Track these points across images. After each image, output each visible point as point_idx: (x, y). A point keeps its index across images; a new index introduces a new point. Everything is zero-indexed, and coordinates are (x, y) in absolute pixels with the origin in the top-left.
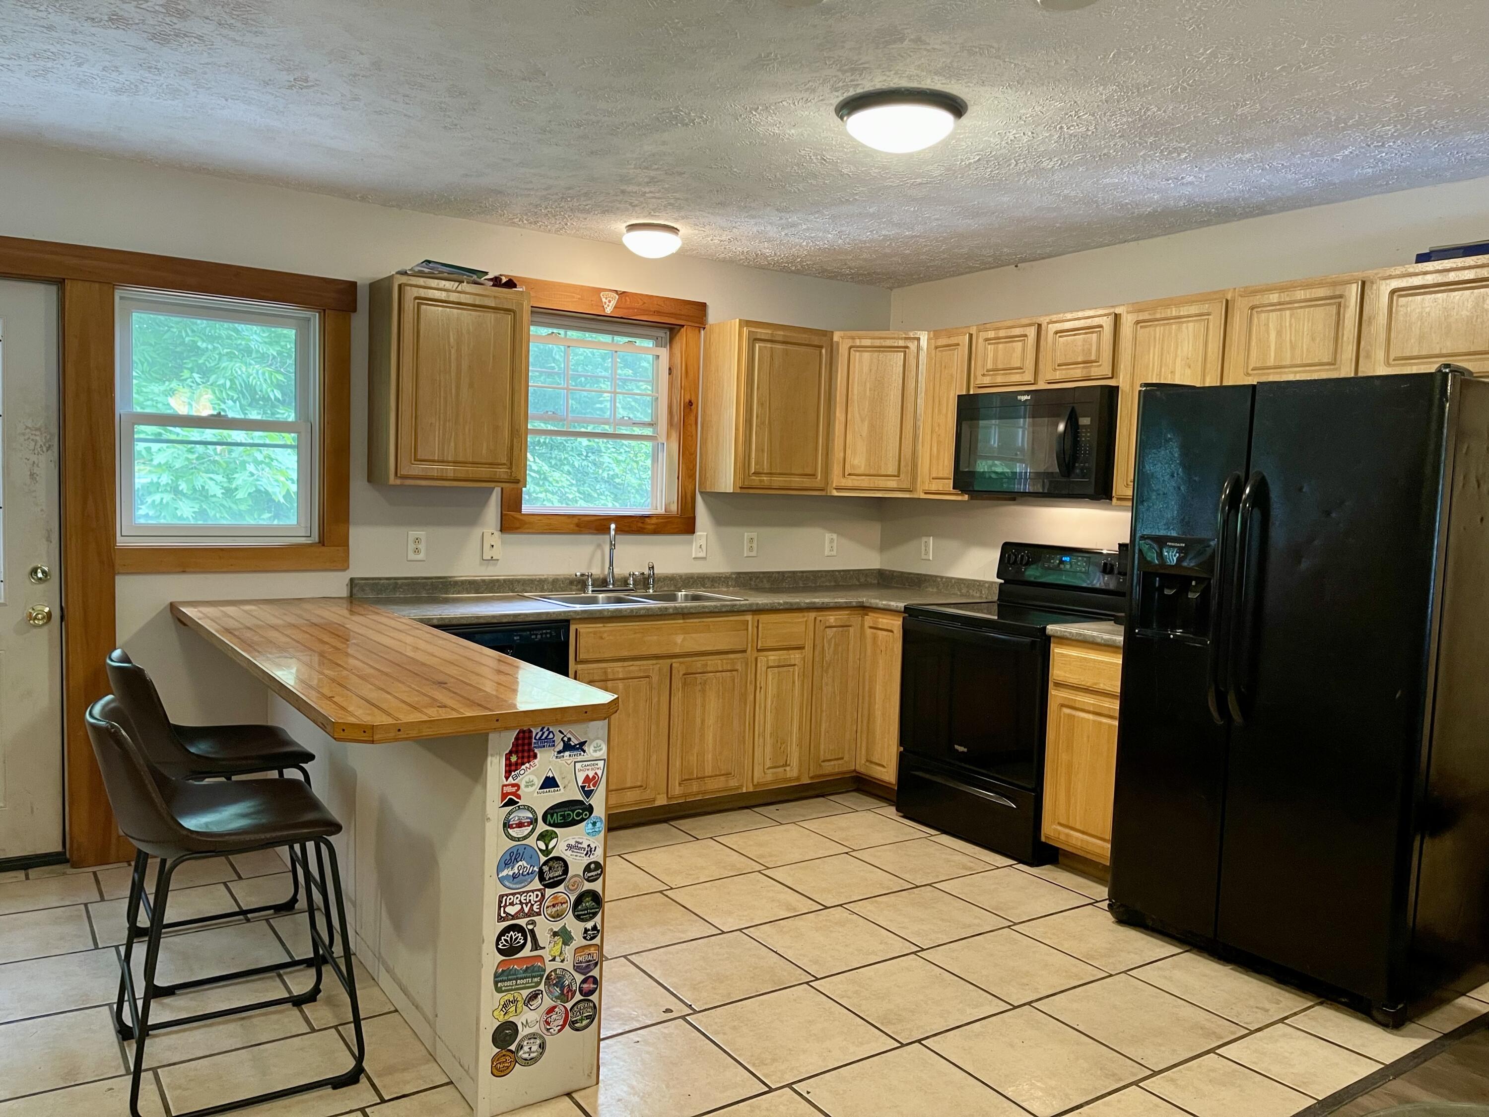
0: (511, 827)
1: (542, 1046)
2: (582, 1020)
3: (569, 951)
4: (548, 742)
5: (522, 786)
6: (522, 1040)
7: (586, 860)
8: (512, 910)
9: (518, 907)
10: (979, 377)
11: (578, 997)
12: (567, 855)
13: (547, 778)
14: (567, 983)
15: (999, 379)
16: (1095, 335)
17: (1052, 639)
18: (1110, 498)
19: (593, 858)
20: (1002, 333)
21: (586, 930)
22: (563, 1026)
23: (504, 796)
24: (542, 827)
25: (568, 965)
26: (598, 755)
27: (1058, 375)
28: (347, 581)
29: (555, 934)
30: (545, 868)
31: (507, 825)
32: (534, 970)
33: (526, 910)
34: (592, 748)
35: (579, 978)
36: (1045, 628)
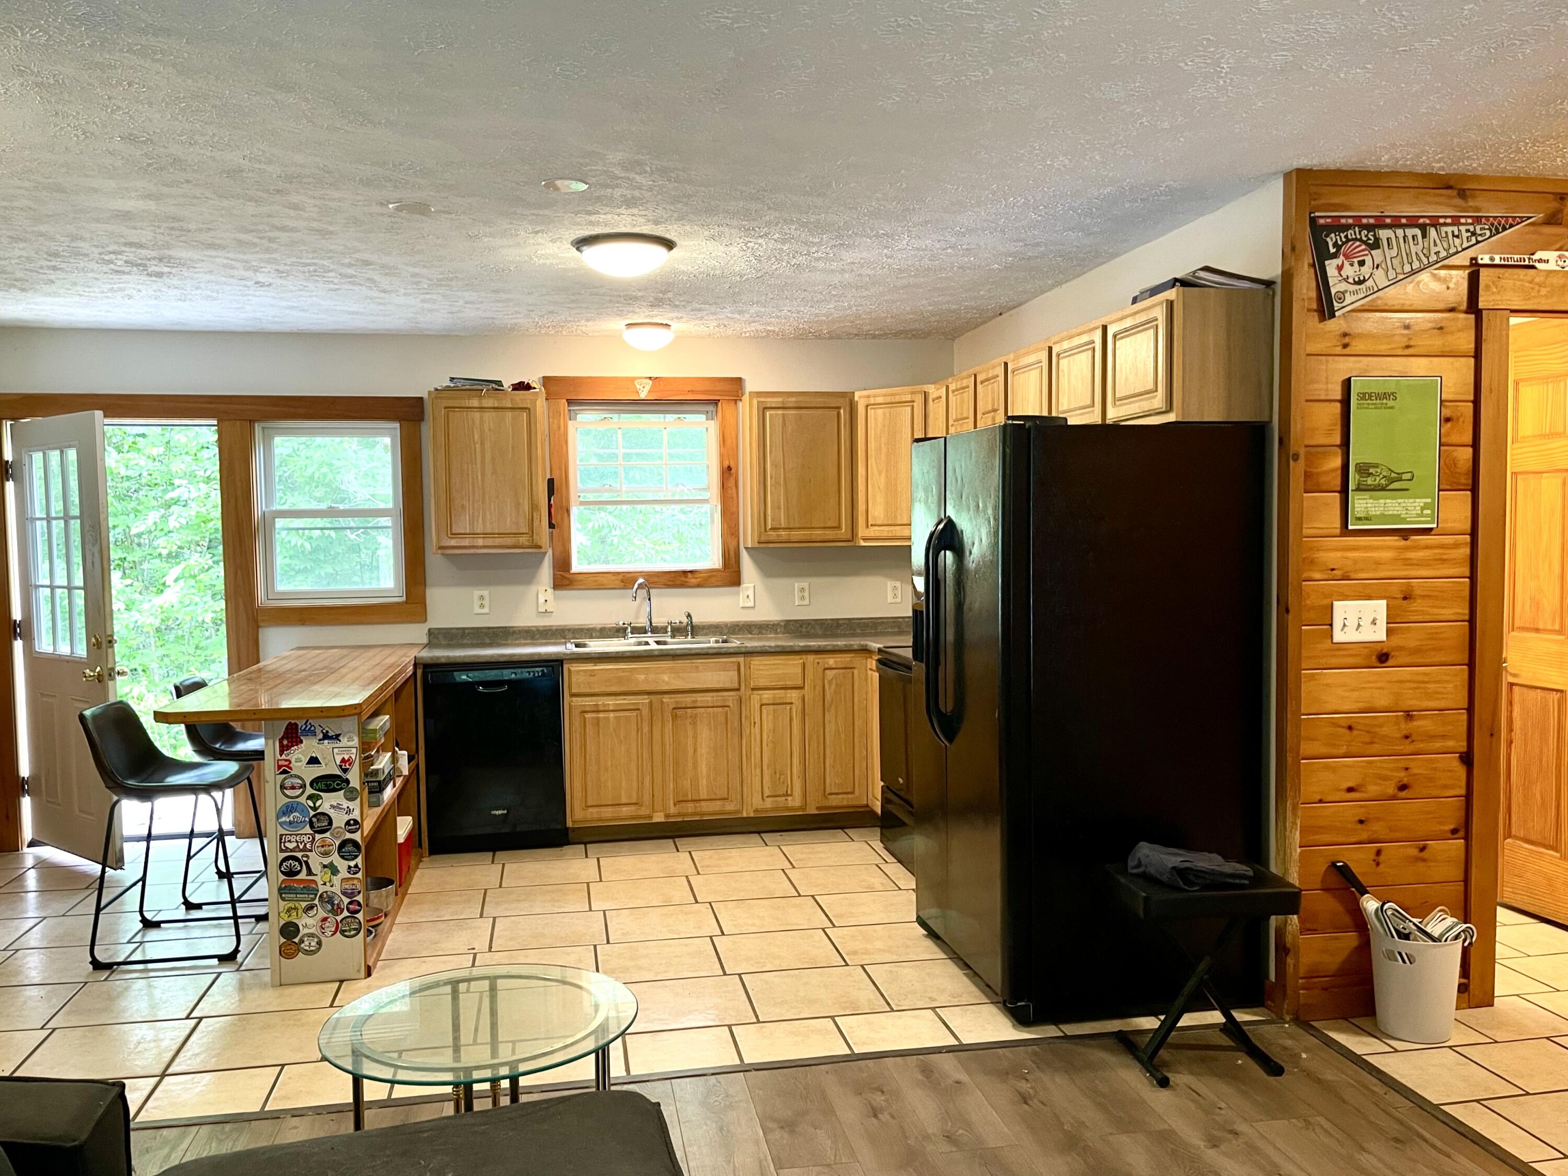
0: (286, 788)
1: (319, 943)
2: (350, 931)
3: (336, 880)
4: (311, 733)
5: (293, 761)
6: (303, 936)
7: (347, 818)
8: (291, 846)
9: (295, 844)
11: (346, 913)
12: (332, 813)
13: (312, 758)
14: (336, 902)
19: (351, 816)
21: (350, 867)
22: (335, 932)
23: (279, 767)
24: (309, 791)
25: (337, 889)
26: (351, 744)
28: (426, 631)
29: (325, 866)
30: (314, 820)
31: (283, 787)
32: (309, 889)
33: (301, 847)
34: (346, 739)
35: (346, 900)
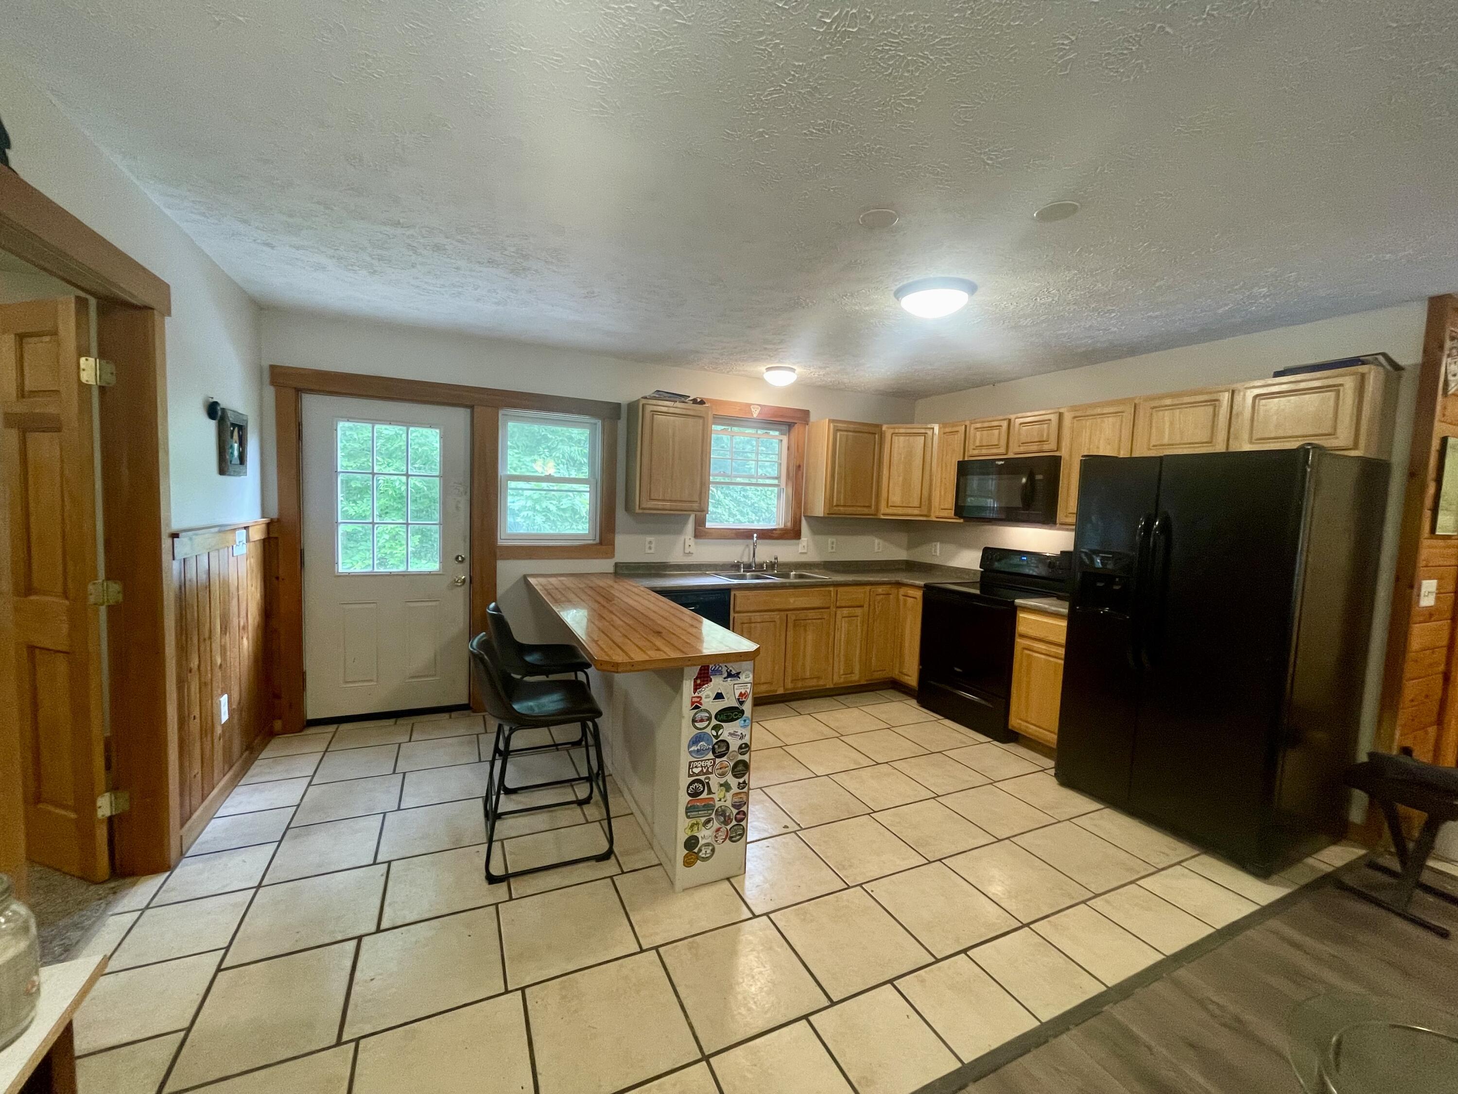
0: (696, 721)
1: (713, 850)
2: (735, 836)
3: (729, 795)
4: (718, 672)
5: (703, 697)
6: (701, 847)
7: (740, 742)
8: (696, 771)
9: (700, 769)
10: (971, 451)
11: (734, 823)
12: (729, 739)
13: (718, 693)
14: (727, 814)
15: (984, 451)
16: (1045, 426)
17: (1018, 608)
18: (1055, 523)
19: (744, 741)
20: (986, 425)
21: (739, 784)
22: (725, 839)
23: (693, 703)
24: (714, 722)
25: (729, 804)
26: (747, 680)
27: (1022, 449)
28: (613, 564)
29: (721, 785)
30: (716, 746)
31: (694, 721)
32: (709, 806)
33: (705, 771)
34: (744, 676)
36: (1013, 602)
